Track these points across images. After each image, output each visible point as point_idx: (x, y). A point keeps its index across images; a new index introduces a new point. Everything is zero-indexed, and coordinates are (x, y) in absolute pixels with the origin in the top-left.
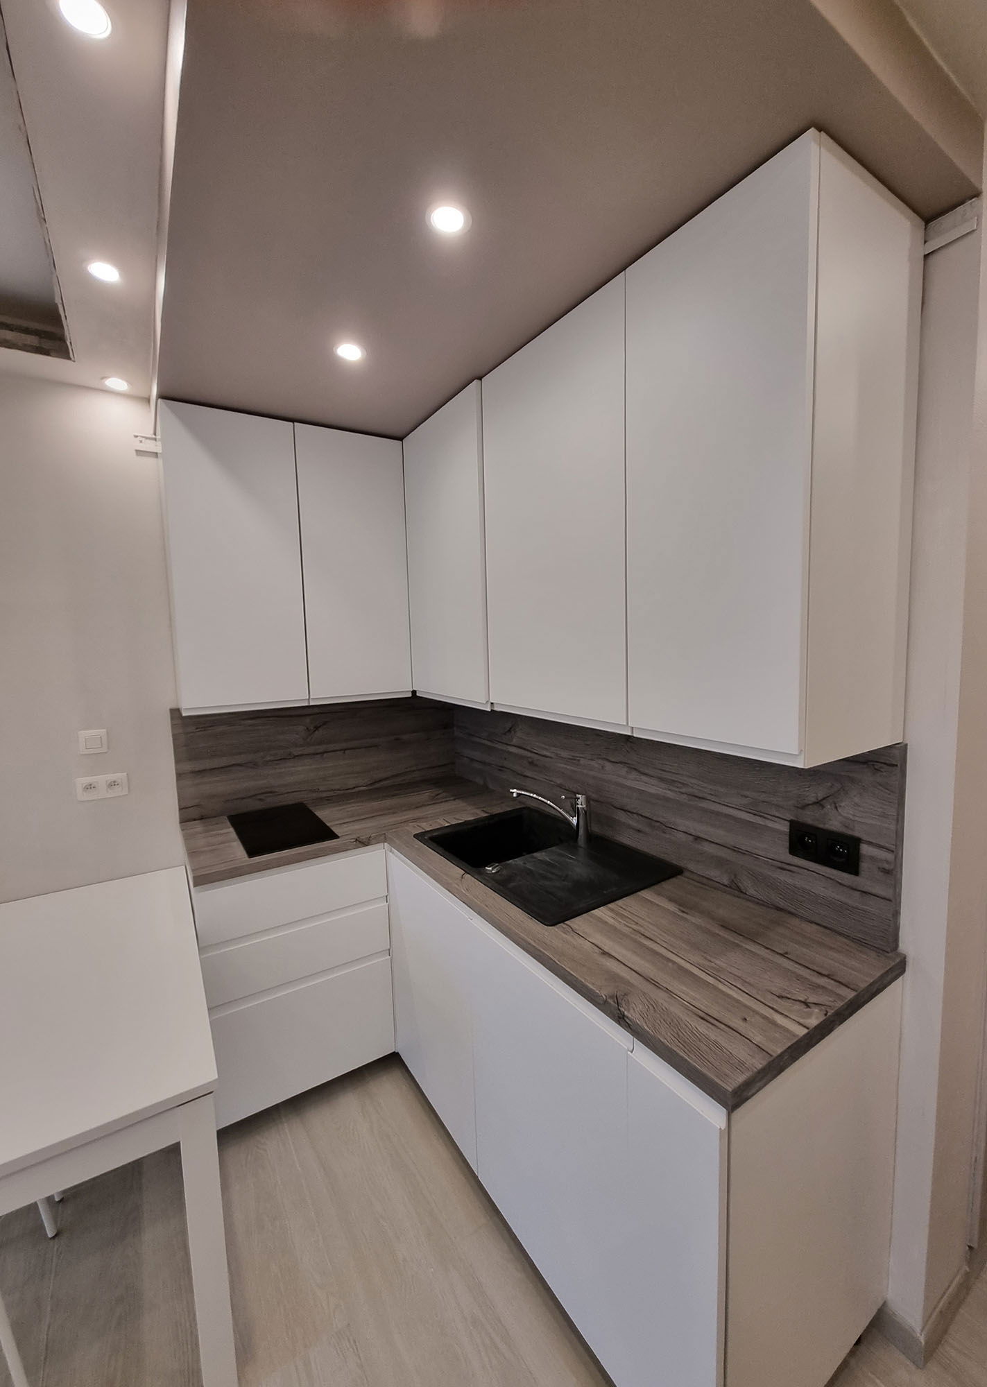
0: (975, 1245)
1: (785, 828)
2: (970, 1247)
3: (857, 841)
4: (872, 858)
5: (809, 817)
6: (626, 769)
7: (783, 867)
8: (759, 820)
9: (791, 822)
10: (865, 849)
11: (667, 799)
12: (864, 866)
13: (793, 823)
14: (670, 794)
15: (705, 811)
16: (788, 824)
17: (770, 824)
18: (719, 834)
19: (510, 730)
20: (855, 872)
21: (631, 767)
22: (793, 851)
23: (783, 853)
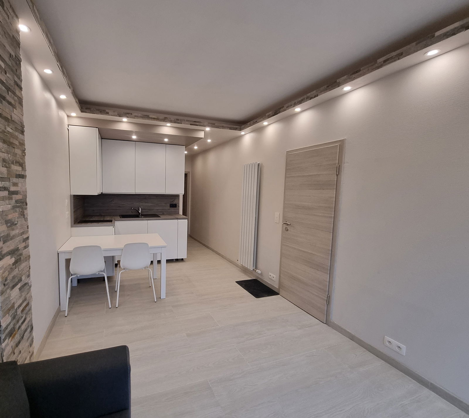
1: (169, 205)
5: (172, 203)
8: (166, 205)
10: (177, 205)
12: (177, 206)
13: (170, 204)
14: (153, 205)
15: (159, 206)
18: (161, 208)
19: (111, 201)
20: (176, 207)
21: (146, 202)
22: (170, 207)
23: (169, 208)
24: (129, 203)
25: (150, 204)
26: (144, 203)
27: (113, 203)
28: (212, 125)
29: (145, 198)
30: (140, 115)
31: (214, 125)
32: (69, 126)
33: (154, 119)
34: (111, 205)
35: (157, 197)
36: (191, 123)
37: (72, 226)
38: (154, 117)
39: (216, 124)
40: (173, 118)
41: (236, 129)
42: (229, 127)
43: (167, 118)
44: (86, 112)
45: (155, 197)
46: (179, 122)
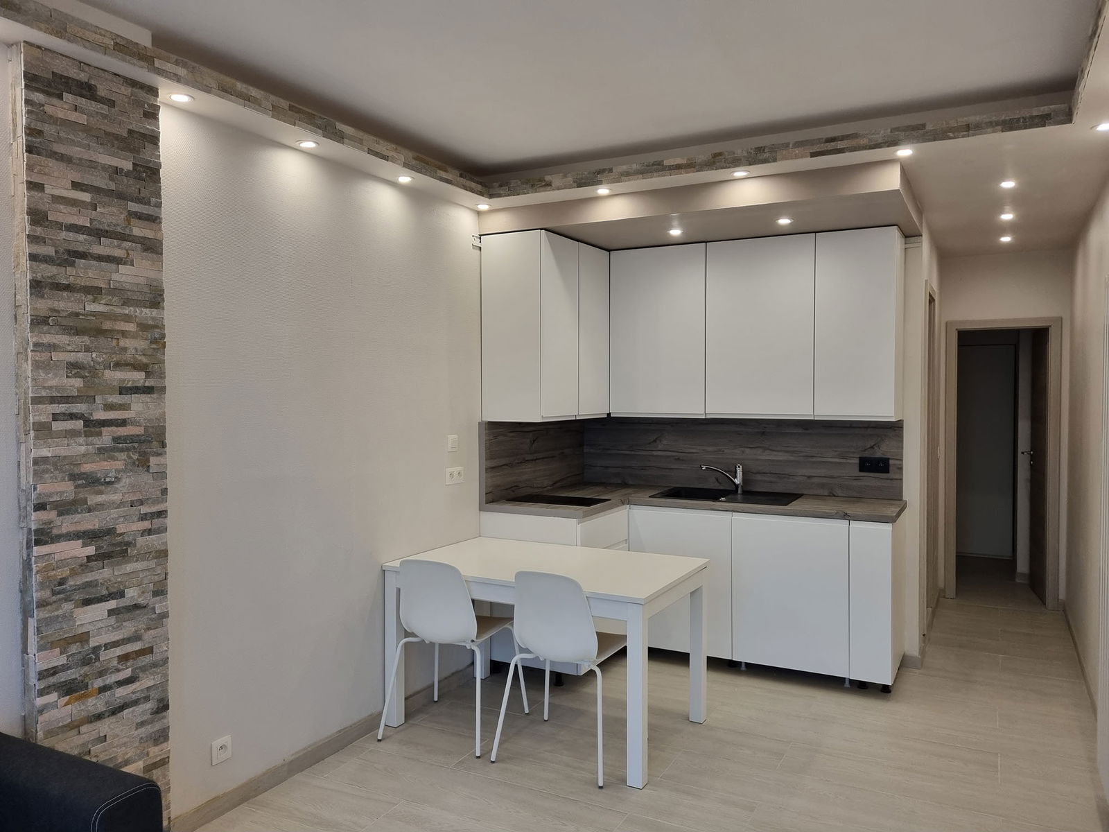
0: (925, 633)
1: (857, 461)
2: (924, 635)
3: (888, 459)
4: (894, 465)
5: (867, 454)
6: (761, 450)
7: (857, 478)
8: (844, 461)
9: (860, 458)
10: (891, 462)
11: (791, 461)
12: (891, 468)
14: (792, 458)
15: (814, 462)
16: (858, 459)
17: (848, 461)
18: (823, 472)
19: (655, 441)
20: (887, 472)
21: (765, 449)
22: (861, 470)
23: (856, 472)
24: (710, 449)
25: (781, 457)
26: (760, 451)
27: (660, 447)
28: (917, 133)
29: (763, 433)
30: (635, 166)
31: (921, 132)
32: (482, 237)
33: (678, 167)
34: (655, 453)
35: (807, 429)
36: (816, 149)
37: (481, 509)
38: (679, 161)
39: (929, 127)
40: (740, 147)
41: (1043, 120)
42: (997, 124)
43: (720, 154)
44: (499, 196)
45: (800, 431)
46: (766, 155)
